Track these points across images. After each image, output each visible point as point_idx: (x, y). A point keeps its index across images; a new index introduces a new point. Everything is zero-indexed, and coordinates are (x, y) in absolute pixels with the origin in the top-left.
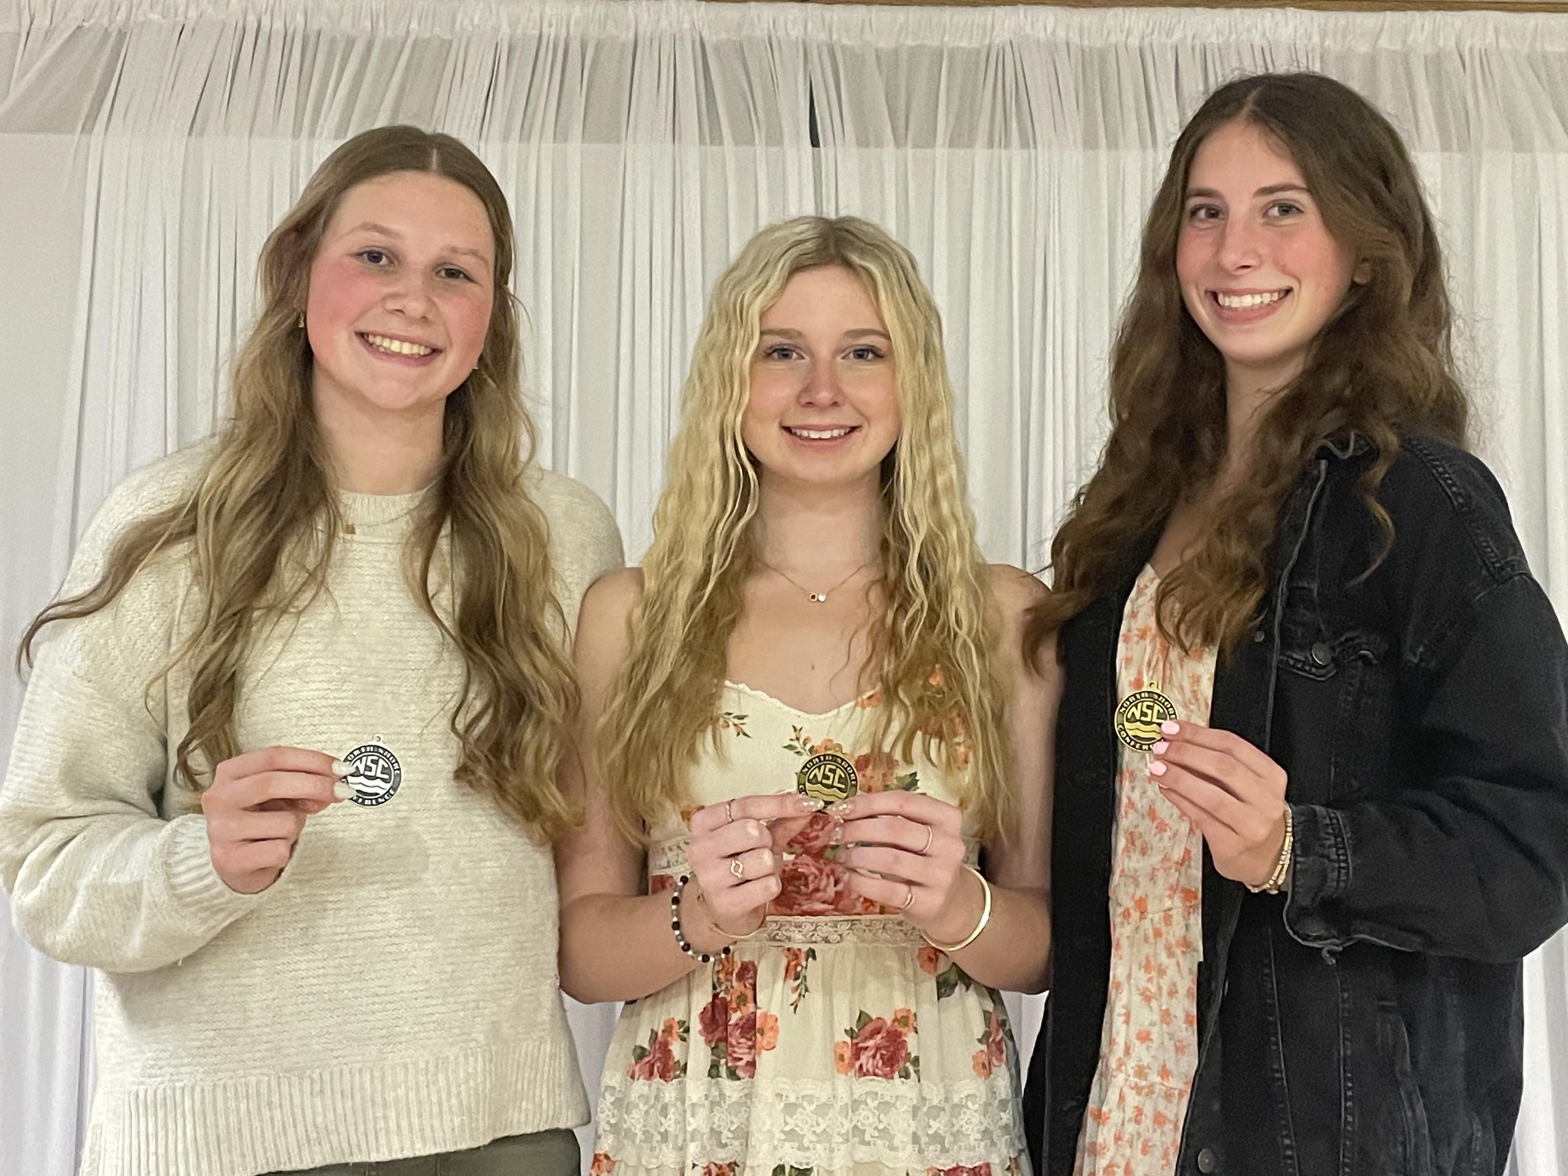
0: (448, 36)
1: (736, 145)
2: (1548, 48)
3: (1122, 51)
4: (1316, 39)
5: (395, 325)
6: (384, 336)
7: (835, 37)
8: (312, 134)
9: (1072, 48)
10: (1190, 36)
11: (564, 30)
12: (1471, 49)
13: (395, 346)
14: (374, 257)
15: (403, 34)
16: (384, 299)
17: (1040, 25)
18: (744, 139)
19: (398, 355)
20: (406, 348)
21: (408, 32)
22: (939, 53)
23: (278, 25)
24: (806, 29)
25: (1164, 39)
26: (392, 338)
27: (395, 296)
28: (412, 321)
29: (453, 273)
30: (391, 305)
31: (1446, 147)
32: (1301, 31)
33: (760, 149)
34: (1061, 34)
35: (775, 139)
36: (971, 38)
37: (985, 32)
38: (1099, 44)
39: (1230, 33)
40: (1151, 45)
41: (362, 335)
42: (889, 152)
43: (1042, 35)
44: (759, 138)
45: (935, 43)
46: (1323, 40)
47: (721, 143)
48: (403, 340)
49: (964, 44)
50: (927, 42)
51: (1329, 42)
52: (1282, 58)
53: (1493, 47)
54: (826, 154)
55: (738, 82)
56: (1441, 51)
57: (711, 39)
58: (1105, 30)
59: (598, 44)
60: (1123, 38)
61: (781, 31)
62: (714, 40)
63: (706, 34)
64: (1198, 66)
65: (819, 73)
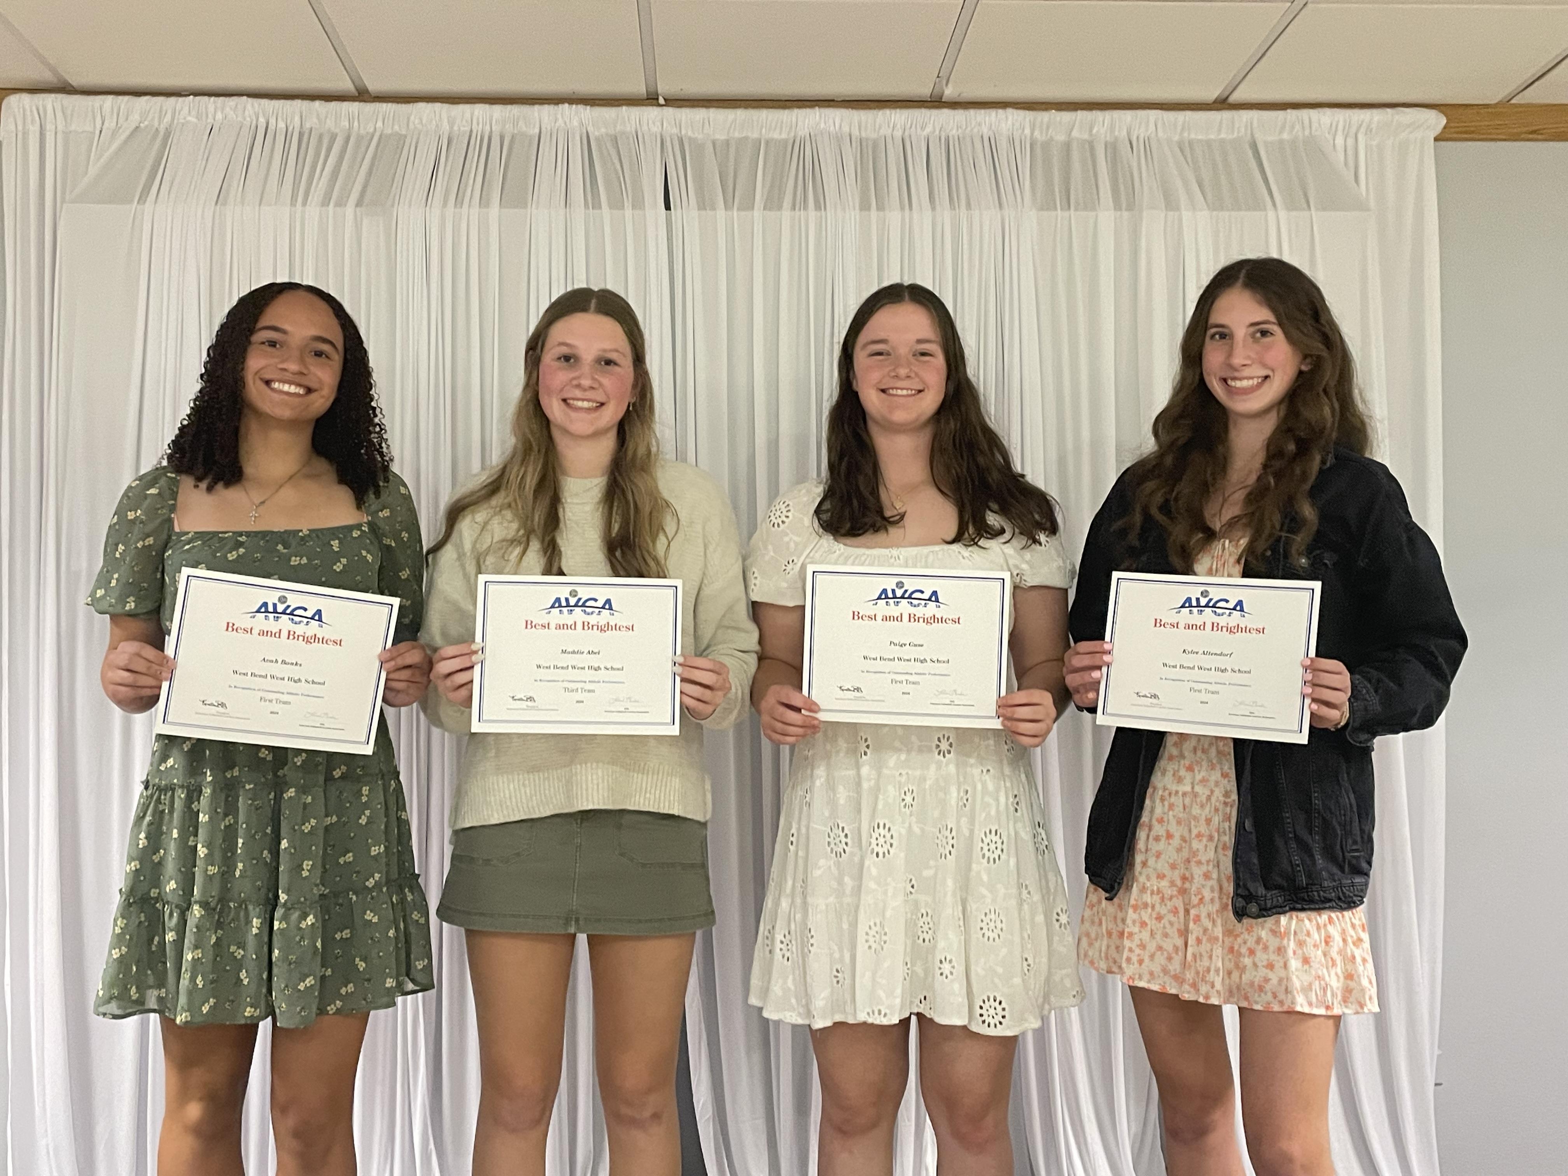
0: (404, 132)
1: (610, 208)
2: (1193, 136)
3: (889, 140)
4: (1027, 131)
7: (683, 132)
8: (304, 204)
9: (854, 138)
10: (937, 130)
11: (488, 128)
12: (1138, 137)
14: (567, 358)
15: (372, 130)
17: (830, 122)
18: (617, 204)
21: (375, 128)
22: (758, 142)
23: (282, 125)
24: (662, 126)
25: (919, 132)
27: (577, 378)
30: (574, 383)
31: (1117, 207)
32: (1017, 125)
33: (628, 212)
34: (846, 129)
35: (638, 204)
36: (781, 132)
37: (791, 127)
38: (874, 136)
39: (966, 128)
40: (910, 136)
41: (564, 400)
42: (721, 213)
43: (832, 129)
44: (628, 205)
45: (756, 135)
46: (1032, 131)
47: (600, 208)
49: (776, 136)
50: (749, 134)
51: (1037, 133)
52: (1003, 145)
53: (1153, 135)
54: (676, 215)
55: (613, 164)
56: (1116, 139)
57: (594, 133)
58: (877, 126)
59: (513, 136)
60: (890, 131)
61: (645, 128)
62: (597, 133)
63: (590, 129)
64: (943, 151)
65: (671, 157)
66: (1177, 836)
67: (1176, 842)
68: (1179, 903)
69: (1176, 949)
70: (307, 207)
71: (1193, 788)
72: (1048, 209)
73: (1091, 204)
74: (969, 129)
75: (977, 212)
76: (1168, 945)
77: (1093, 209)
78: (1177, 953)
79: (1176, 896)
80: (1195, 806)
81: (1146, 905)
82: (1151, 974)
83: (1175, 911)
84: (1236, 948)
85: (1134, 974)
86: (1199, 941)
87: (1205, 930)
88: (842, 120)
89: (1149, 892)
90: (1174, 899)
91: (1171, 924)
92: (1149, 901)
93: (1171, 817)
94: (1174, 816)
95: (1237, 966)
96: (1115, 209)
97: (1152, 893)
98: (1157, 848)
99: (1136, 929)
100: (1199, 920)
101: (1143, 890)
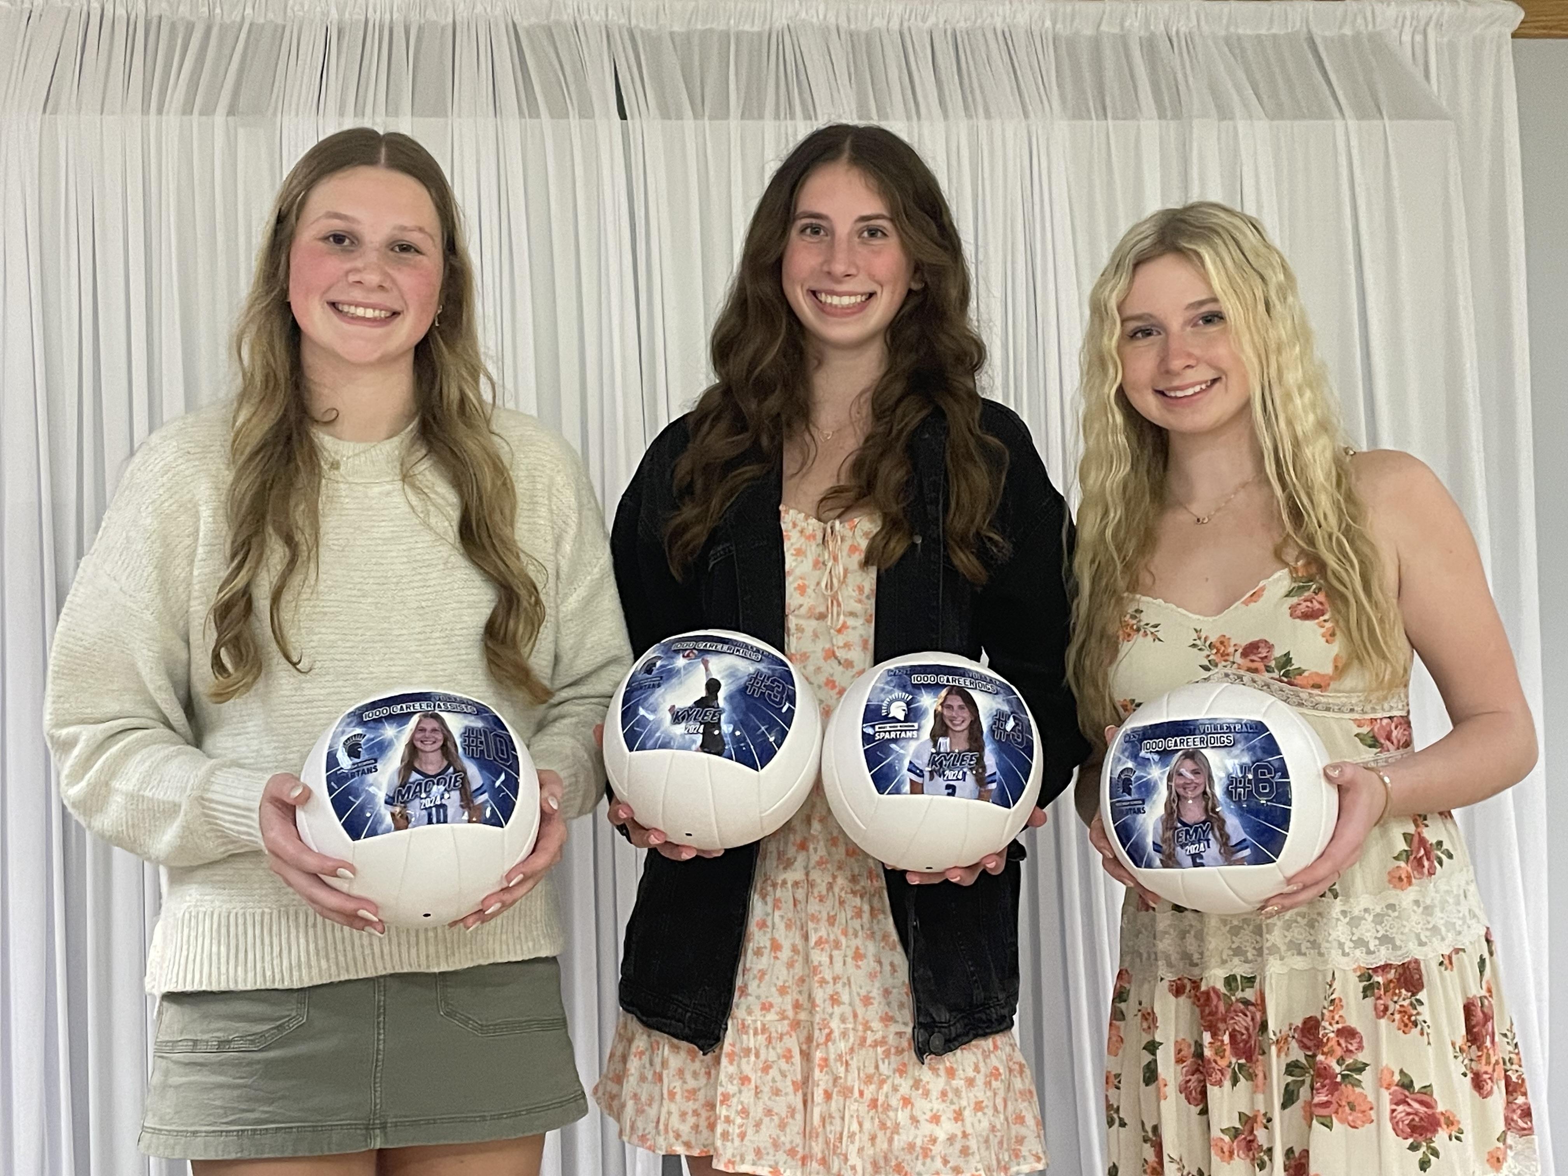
0: (280, 21)
1: (552, 117)
2: (1240, 31)
3: (885, 35)
4: (1048, 23)
5: (357, 295)
6: (350, 304)
7: (634, 22)
8: (160, 111)
9: (841, 30)
10: (942, 21)
11: (387, 16)
12: (1177, 33)
13: (360, 312)
14: (338, 239)
15: (238, 19)
16: (347, 273)
17: (813, 12)
18: (559, 113)
19: (364, 319)
20: (370, 313)
21: (243, 17)
22: (725, 36)
23: (121, 12)
24: (607, 15)
25: (921, 24)
26: (357, 305)
27: (357, 270)
28: (371, 290)
29: (406, 248)
30: (352, 278)
31: (1162, 116)
32: (1036, 15)
33: (574, 121)
34: (832, 20)
35: (586, 112)
36: (753, 22)
37: (765, 17)
38: (864, 29)
39: (976, 19)
40: (909, 29)
41: (333, 305)
42: (689, 123)
43: (815, 20)
44: (573, 113)
45: (722, 27)
46: (1054, 24)
47: (538, 116)
48: (366, 306)
49: (747, 28)
50: (714, 26)
51: (1059, 26)
52: (1021, 40)
53: (1195, 30)
54: (633, 124)
55: (551, 63)
56: (1153, 34)
57: (523, 24)
58: (870, 17)
59: (420, 27)
60: (885, 23)
61: (585, 17)
62: (525, 24)
63: (517, 18)
64: (951, 47)
65: (622, 55)
66: (786, 945)
67: (785, 954)
68: (793, 1043)
69: (792, 1112)
70: (164, 118)
71: (807, 874)
72: (1081, 118)
73: (1131, 112)
74: (979, 21)
75: (998, 121)
76: (780, 1106)
77: (1134, 117)
78: (793, 1117)
79: (788, 1033)
80: (811, 899)
81: (747, 1051)
82: (758, 1152)
83: (788, 1056)
84: (881, 1099)
85: (733, 1156)
86: (828, 1096)
87: (836, 1079)
88: (827, 10)
89: (751, 1032)
90: (786, 1038)
91: (784, 1075)
92: (752, 1045)
93: (777, 919)
94: (782, 917)
95: (883, 1126)
96: (1159, 118)
97: (756, 1033)
98: (760, 967)
99: (732, 1089)
100: (827, 1066)
101: (743, 1028)
